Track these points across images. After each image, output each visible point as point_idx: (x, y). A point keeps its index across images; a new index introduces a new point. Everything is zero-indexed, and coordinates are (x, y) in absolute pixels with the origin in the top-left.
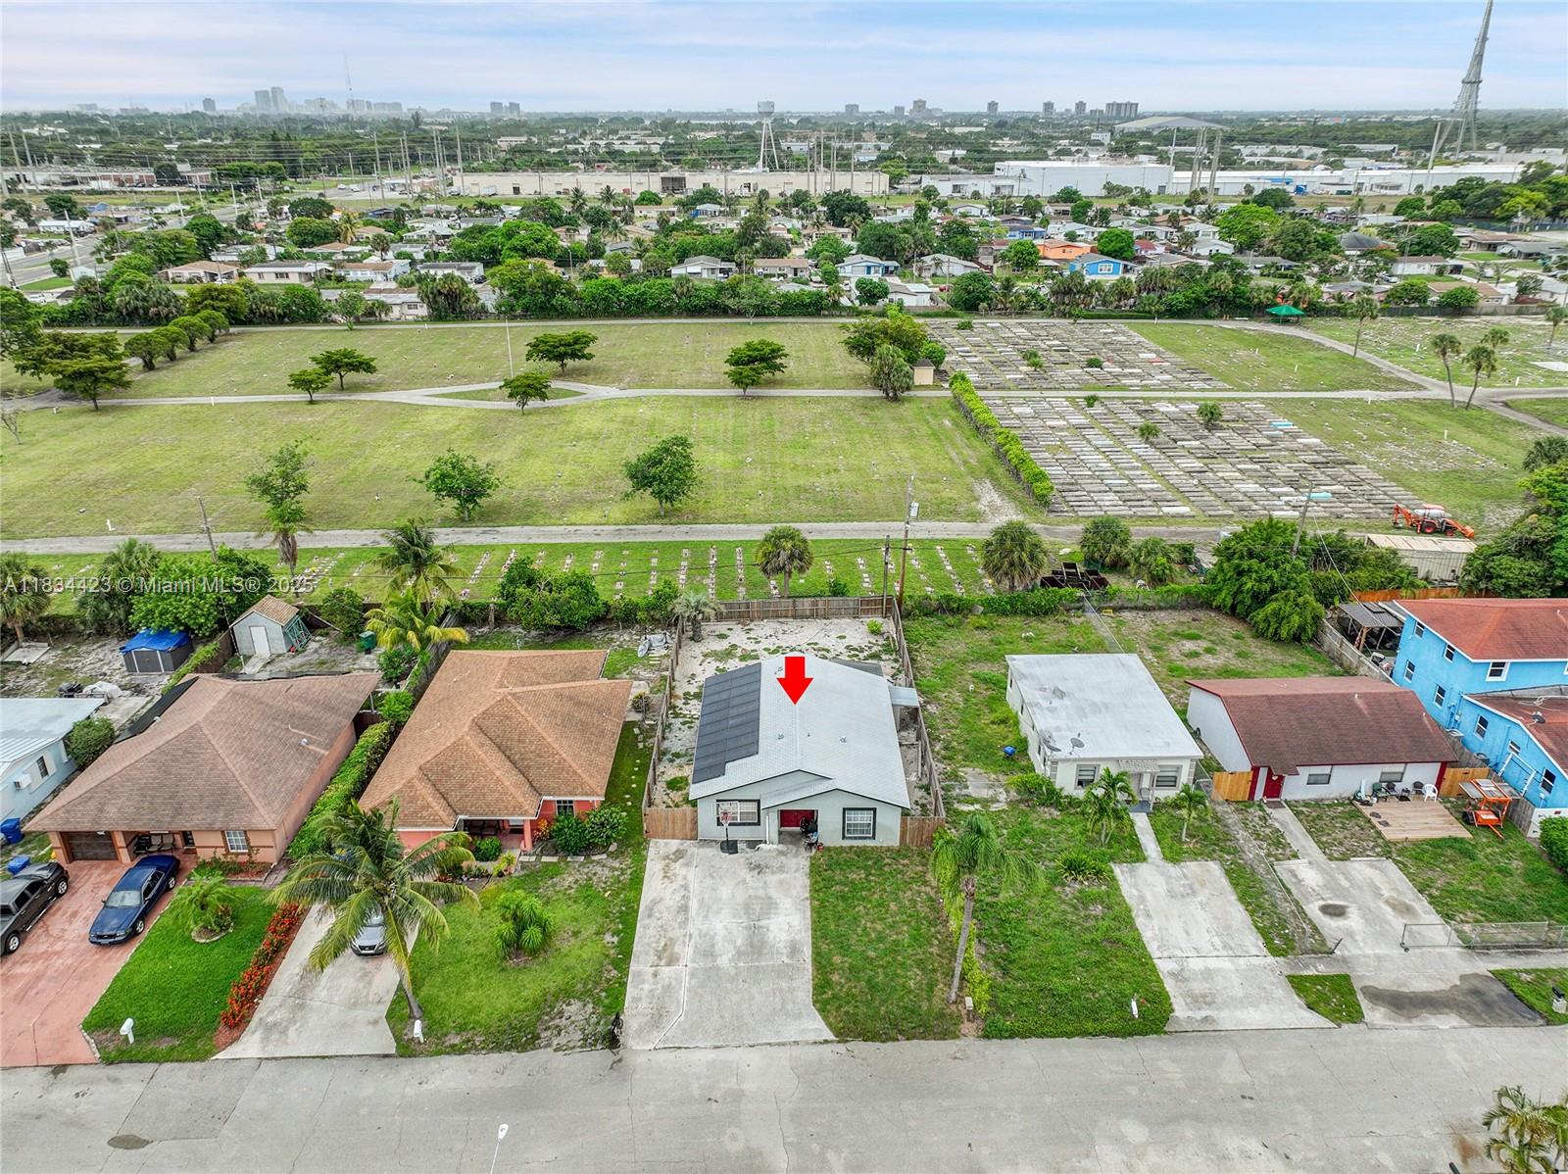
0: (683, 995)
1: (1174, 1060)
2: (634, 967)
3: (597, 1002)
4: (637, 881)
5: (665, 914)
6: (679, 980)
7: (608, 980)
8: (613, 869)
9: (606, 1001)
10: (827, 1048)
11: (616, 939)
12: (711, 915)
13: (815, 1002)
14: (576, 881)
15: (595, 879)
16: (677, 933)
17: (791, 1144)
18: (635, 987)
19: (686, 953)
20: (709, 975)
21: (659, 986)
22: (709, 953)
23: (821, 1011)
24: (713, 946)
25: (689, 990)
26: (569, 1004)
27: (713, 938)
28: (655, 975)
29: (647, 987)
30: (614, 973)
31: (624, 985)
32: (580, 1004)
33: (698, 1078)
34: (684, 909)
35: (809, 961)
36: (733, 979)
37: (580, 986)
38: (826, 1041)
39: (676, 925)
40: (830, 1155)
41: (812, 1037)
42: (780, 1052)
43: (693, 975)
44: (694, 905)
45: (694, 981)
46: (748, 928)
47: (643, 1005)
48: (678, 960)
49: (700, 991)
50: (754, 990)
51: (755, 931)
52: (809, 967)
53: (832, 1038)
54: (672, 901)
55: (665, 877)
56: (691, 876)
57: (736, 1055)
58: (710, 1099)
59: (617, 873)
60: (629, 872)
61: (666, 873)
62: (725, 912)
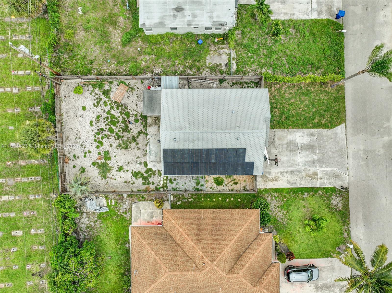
0: (329, 169)
1: (353, 25)
2: (318, 186)
3: (331, 195)
4: (278, 190)
5: (295, 178)
6: (323, 171)
7: (323, 193)
8: (272, 199)
9: (331, 192)
10: (348, 126)
11: (306, 194)
12: (296, 163)
13: (331, 129)
14: (280, 211)
15: (277, 205)
16: (304, 174)
17: (381, 136)
18: (326, 184)
19: (312, 170)
20: (322, 162)
21: (325, 177)
22: (313, 163)
23: (335, 126)
24: (310, 161)
25: (327, 167)
26: (333, 204)
27: (306, 162)
28: (321, 179)
29: (325, 181)
30: (320, 192)
31: (324, 188)
32: (332, 200)
33: (359, 162)
34: (292, 172)
35: (316, 130)
36: (323, 154)
37: (326, 202)
38: (345, 126)
39: (300, 174)
40: (384, 126)
41: (344, 130)
42: (349, 139)
43: (322, 167)
44: (290, 169)
45: (324, 166)
46: (302, 150)
47: (332, 181)
48: (315, 172)
49: (327, 164)
50: (327, 147)
51: (303, 148)
52: (319, 130)
53: (344, 124)
54: (288, 177)
55: (276, 180)
56: (277, 171)
57: (350, 152)
58: (367, 159)
59: (274, 198)
60: (273, 194)
61: (274, 180)
62: (294, 158)
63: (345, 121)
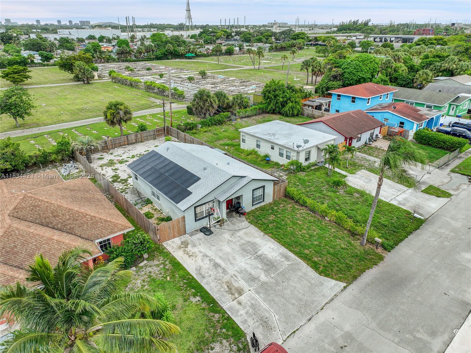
0: (265, 305)
1: (439, 228)
2: (225, 306)
3: (227, 337)
4: (177, 265)
5: (210, 272)
6: (253, 299)
7: (218, 321)
8: (157, 266)
9: (230, 333)
10: (349, 290)
11: (198, 298)
12: (233, 262)
13: (320, 274)
14: (144, 281)
15: (152, 274)
16: (226, 278)
17: (399, 342)
18: (237, 316)
19: (242, 283)
20: (265, 288)
21: (248, 308)
22: (252, 279)
23: (327, 276)
24: (250, 274)
25: (265, 301)
27: (246, 271)
28: (240, 303)
29: (242, 312)
30: (217, 316)
31: (229, 318)
32: (218, 344)
33: (323, 341)
34: (217, 265)
35: (297, 258)
36: (277, 283)
37: (207, 335)
38: (345, 288)
39: (222, 275)
40: (418, 335)
41: (339, 290)
42: (336, 303)
43: (258, 293)
44: (218, 261)
45: (262, 295)
46: (256, 258)
48: (242, 290)
49: (269, 298)
50: (291, 283)
51: (261, 258)
52: (300, 260)
53: (345, 284)
54: (206, 265)
55: (190, 256)
56: (203, 250)
57: (321, 318)
58: (342, 348)
59: (162, 266)
60: (167, 263)
61: (188, 254)
62: (237, 257)
63: (349, 283)
